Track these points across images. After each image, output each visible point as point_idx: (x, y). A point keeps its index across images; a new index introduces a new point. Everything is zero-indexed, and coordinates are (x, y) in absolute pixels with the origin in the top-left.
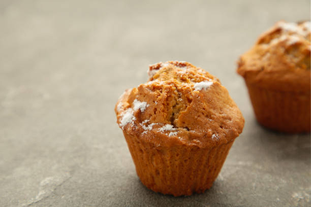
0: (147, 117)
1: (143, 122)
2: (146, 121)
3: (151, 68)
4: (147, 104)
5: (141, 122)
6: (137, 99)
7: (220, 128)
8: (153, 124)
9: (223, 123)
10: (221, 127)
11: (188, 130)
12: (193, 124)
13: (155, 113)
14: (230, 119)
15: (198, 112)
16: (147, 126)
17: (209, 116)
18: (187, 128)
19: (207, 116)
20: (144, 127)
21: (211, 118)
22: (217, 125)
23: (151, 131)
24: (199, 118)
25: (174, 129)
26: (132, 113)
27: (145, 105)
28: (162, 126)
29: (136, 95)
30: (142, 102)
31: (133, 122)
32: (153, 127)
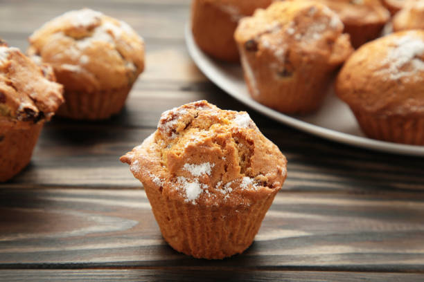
0: (219, 178)
1: (217, 187)
2: (219, 184)
3: (164, 121)
4: (211, 163)
5: (215, 187)
6: (188, 162)
8: (229, 184)
11: (264, 175)
13: (226, 171)
15: (261, 151)
16: (224, 189)
18: (261, 173)
20: (223, 192)
21: (270, 153)
23: (232, 192)
24: (265, 158)
25: (252, 180)
26: (197, 181)
27: (209, 166)
28: (241, 182)
29: (185, 158)
30: (199, 164)
31: (207, 191)
32: (231, 186)
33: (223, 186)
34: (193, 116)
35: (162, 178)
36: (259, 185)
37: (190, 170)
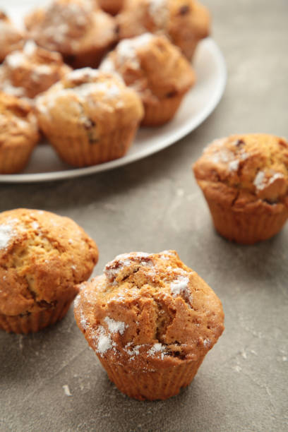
0: (130, 339)
1: (126, 346)
2: (129, 344)
3: (108, 268)
4: (126, 324)
5: (124, 347)
6: (109, 316)
7: (209, 330)
8: (138, 347)
9: (209, 322)
10: (209, 328)
11: (179, 344)
12: (182, 337)
13: (138, 334)
14: (214, 314)
15: (185, 321)
16: (132, 350)
17: (195, 321)
18: (177, 342)
19: (193, 321)
20: (130, 353)
21: (198, 322)
22: (204, 328)
23: (139, 355)
24: (187, 328)
25: (164, 347)
26: (109, 337)
27: (123, 326)
28: (150, 348)
29: (107, 312)
30: (116, 321)
31: (114, 349)
32: (140, 350)
33: (132, 348)
34: (132, 271)
35: (88, 321)
36: (168, 354)
37: (108, 323)
